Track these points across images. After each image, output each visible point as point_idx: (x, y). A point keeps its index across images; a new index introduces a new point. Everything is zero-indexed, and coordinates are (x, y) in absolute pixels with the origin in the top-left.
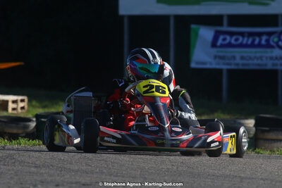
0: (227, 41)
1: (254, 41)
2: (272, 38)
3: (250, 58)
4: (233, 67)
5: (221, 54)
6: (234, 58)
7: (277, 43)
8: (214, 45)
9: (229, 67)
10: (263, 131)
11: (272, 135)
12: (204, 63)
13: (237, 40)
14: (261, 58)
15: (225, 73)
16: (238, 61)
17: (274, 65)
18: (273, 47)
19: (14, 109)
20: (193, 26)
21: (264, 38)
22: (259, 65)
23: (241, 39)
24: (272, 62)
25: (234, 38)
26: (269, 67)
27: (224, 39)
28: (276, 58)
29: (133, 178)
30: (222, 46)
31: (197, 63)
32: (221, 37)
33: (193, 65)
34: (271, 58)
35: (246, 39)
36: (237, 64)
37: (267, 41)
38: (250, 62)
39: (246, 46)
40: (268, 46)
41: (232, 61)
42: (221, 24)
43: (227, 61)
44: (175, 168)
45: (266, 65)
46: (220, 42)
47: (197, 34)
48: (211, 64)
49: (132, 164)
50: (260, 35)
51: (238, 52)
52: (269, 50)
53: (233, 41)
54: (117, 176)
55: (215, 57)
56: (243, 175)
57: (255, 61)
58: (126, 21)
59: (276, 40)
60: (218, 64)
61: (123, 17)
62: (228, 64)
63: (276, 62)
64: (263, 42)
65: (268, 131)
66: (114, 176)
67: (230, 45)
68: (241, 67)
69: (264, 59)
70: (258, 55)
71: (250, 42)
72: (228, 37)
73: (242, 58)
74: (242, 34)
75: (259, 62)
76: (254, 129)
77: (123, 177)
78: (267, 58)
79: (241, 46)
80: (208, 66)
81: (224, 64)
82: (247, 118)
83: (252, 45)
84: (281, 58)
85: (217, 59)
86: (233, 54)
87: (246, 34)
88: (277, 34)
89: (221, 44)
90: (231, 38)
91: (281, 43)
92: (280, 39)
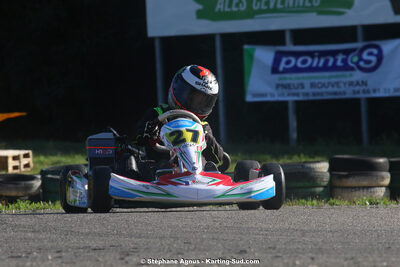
0: (292, 64)
1: (327, 62)
2: (350, 57)
3: (323, 85)
4: (301, 98)
5: (285, 82)
6: (302, 86)
7: (357, 64)
8: (275, 70)
9: (296, 98)
10: (340, 177)
11: (352, 182)
12: (263, 95)
13: (304, 62)
14: (337, 83)
15: (290, 107)
16: (308, 89)
17: (354, 92)
18: (352, 69)
19: (15, 168)
20: (246, 47)
21: (340, 58)
22: (335, 93)
23: (310, 60)
24: (352, 88)
25: (301, 59)
26: (349, 95)
27: (288, 62)
28: (358, 83)
30: (286, 71)
31: (255, 95)
32: (284, 60)
33: (249, 98)
34: (351, 84)
36: (307, 94)
37: (344, 61)
38: (324, 90)
39: (317, 69)
40: (346, 67)
41: (300, 91)
42: (283, 43)
43: (294, 91)
45: (345, 93)
46: (282, 66)
47: (251, 57)
48: (272, 95)
50: (334, 53)
51: (306, 79)
52: (348, 73)
53: (299, 65)
55: (278, 86)
57: (330, 89)
58: (157, 44)
59: (356, 59)
60: (283, 95)
61: (153, 39)
62: (294, 95)
63: (357, 88)
64: (339, 63)
65: (347, 177)
67: (296, 70)
68: (311, 98)
69: (342, 85)
70: (333, 80)
71: (321, 64)
72: (293, 60)
73: (313, 85)
74: (311, 54)
75: (336, 89)
76: (328, 174)
78: (345, 84)
79: (310, 69)
80: (268, 99)
81: (289, 95)
82: (318, 162)
83: (325, 68)
84: (364, 83)
85: (280, 89)
86: (300, 81)
87: (316, 54)
88: (357, 52)
89: (284, 69)
90: (297, 60)
91: (362, 64)
92: (361, 59)
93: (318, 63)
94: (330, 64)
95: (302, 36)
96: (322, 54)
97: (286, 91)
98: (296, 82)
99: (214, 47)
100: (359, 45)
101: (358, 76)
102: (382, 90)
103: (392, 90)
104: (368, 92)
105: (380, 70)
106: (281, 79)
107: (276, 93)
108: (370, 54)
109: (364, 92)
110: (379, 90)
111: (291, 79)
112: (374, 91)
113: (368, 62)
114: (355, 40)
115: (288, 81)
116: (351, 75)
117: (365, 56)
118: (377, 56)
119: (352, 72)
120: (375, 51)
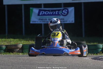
0: (44, 13)
1: (53, 13)
2: (60, 12)
4: (46, 23)
5: (41, 18)
6: (46, 19)
7: (61, 14)
12: (35, 22)
13: (47, 13)
15: (43, 25)
18: (60, 15)
20: (31, 8)
21: (57, 12)
23: (48, 12)
27: (42, 13)
29: (9, 66)
30: (42, 15)
31: (33, 22)
32: (41, 12)
33: (31, 22)
35: (50, 12)
37: (58, 13)
42: (41, 7)
44: (24, 61)
47: (32, 11)
48: (38, 22)
49: (9, 61)
50: (55, 11)
51: (47, 17)
52: (59, 16)
53: (45, 13)
54: (3, 65)
55: (39, 19)
56: (49, 63)
58: (6, 7)
59: (61, 12)
60: (41, 22)
61: (5, 5)
62: (44, 22)
64: (56, 13)
66: (2, 65)
67: (44, 15)
71: (51, 14)
72: (44, 12)
73: (49, 19)
74: (49, 11)
77: (5, 65)
79: (49, 15)
80: (37, 23)
81: (42, 22)
83: (53, 15)
84: (63, 19)
85: (40, 20)
86: (45, 18)
87: (50, 11)
88: (61, 11)
89: (41, 15)
90: (45, 12)
91: (63, 14)
92: (62, 12)
93: (51, 13)
94: (54, 13)
95: (46, 5)
96: (52, 11)
97: (42, 21)
98: (44, 18)
99: (22, 8)
100: (62, 8)
101: (62, 17)
102: (68, 21)
103: (71, 21)
104: (64, 21)
105: (68, 15)
106: (40, 17)
107: (39, 21)
108: (65, 11)
109: (63, 22)
110: (67, 21)
111: (43, 17)
112: (66, 21)
113: (64, 13)
114: (61, 7)
115: (42, 18)
116: (60, 17)
117: (64, 11)
118: (67, 11)
119: (60, 16)
120: (67, 10)
